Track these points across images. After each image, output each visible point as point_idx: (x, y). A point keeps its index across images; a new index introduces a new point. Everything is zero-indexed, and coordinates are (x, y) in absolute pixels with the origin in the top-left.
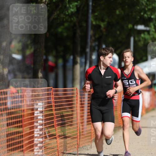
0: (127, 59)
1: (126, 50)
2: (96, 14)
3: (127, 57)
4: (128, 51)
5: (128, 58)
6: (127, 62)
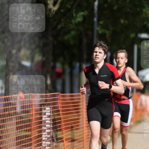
0: (120, 60)
1: (121, 51)
2: (101, 23)
3: (120, 58)
4: (123, 52)
5: (122, 60)
6: (120, 63)
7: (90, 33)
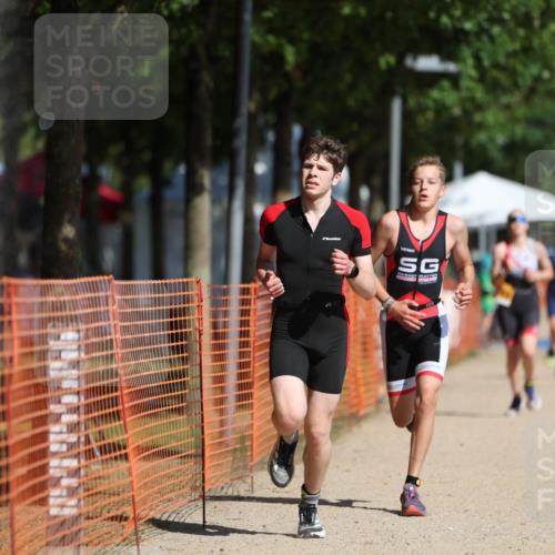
0: (424, 187)
3: (426, 182)
4: (431, 163)
5: (430, 186)
6: (425, 197)
7: (225, 52)
